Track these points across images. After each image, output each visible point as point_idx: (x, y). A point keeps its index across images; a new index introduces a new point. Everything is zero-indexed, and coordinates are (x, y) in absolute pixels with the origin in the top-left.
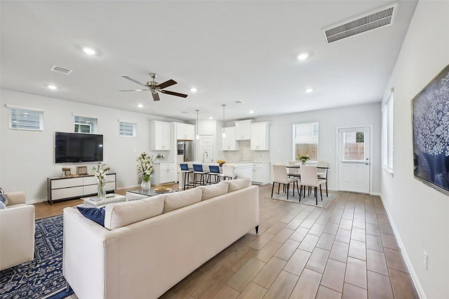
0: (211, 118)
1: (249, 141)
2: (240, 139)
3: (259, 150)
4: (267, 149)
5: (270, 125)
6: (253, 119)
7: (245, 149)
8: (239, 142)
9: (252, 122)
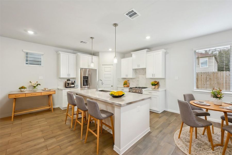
0: (110, 50)
1: (144, 69)
2: (136, 67)
3: (155, 77)
4: (163, 77)
5: (166, 53)
6: (149, 48)
7: (141, 76)
8: (135, 70)
9: (147, 51)
